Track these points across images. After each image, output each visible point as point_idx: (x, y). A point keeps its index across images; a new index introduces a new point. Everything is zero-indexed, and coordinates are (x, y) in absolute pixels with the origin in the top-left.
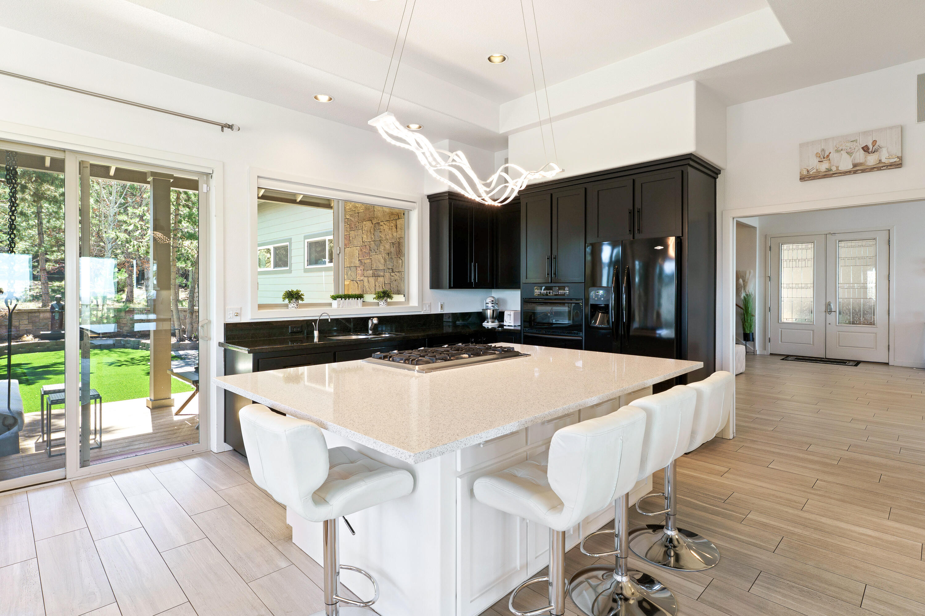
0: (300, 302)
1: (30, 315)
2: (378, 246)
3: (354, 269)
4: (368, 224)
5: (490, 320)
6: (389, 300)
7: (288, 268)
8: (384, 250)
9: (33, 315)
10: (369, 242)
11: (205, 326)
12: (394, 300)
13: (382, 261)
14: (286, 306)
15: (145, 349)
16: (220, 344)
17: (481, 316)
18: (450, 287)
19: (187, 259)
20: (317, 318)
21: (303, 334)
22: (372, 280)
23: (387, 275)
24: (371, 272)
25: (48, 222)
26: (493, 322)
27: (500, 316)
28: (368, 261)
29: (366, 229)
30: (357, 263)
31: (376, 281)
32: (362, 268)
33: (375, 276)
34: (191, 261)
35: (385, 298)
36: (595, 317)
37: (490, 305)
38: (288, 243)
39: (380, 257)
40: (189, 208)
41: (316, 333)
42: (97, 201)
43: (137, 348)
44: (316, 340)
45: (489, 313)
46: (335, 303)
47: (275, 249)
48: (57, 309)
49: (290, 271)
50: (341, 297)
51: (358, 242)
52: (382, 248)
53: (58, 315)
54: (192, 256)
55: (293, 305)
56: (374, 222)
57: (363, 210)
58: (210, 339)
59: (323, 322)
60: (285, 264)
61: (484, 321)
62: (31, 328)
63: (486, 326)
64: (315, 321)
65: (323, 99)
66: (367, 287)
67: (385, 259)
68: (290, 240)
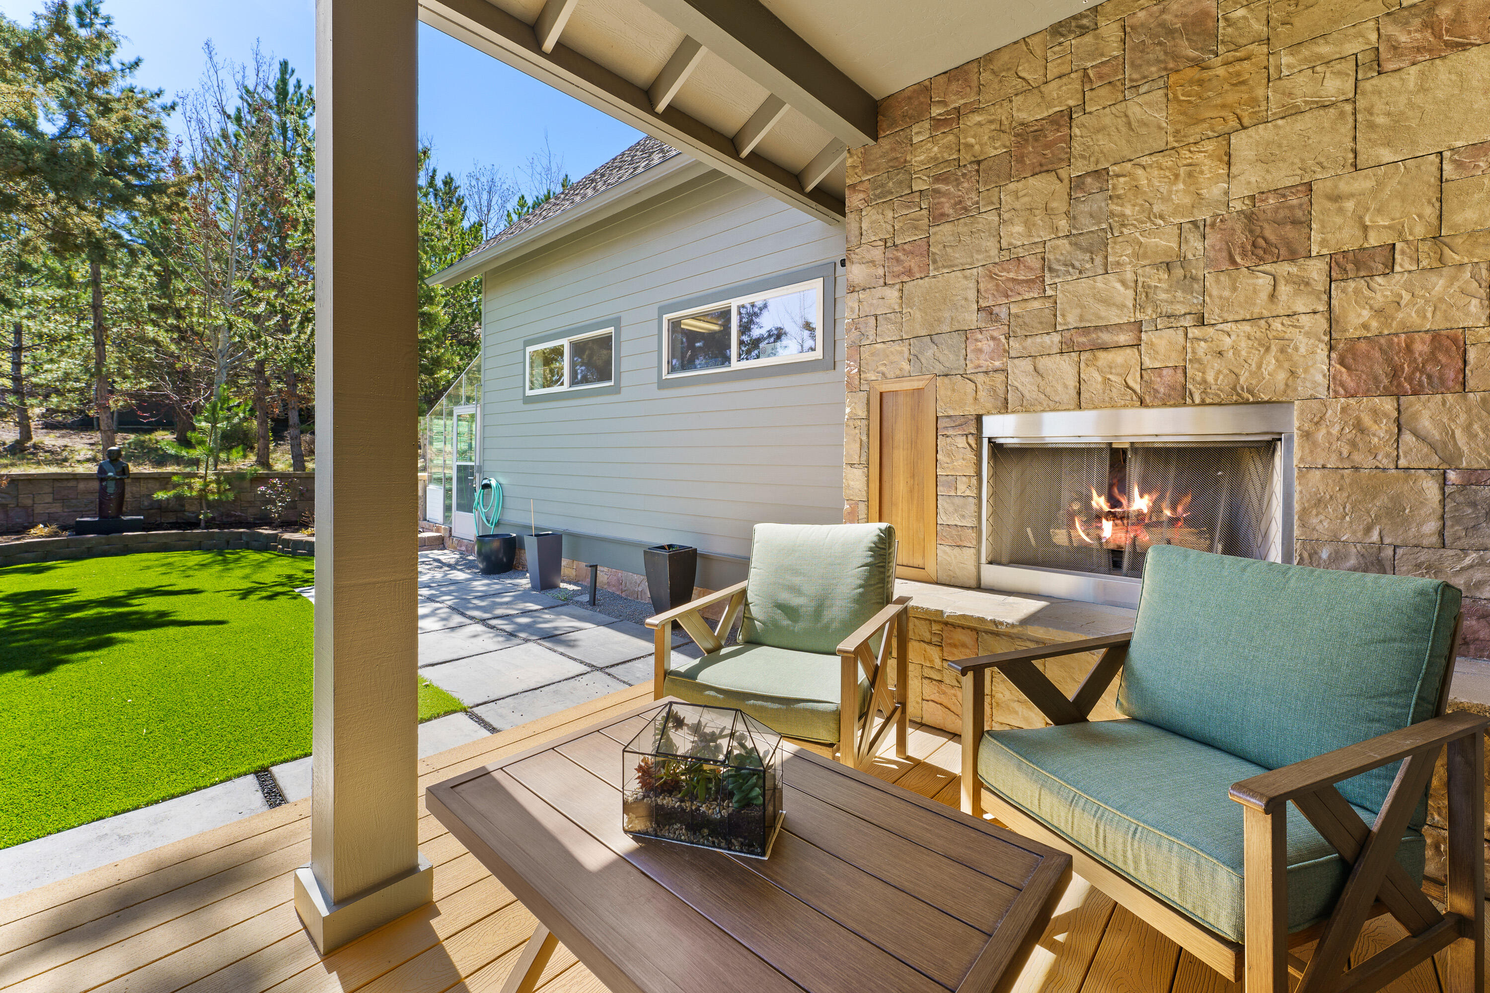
1: (58, 484)
7: (612, 383)
9: (65, 484)
10: (1041, 245)
24: (1056, 338)
30: (971, 318)
38: (610, 330)
48: (110, 474)
49: (616, 390)
53: (113, 486)
57: (1005, 147)
60: (605, 375)
62: (59, 510)
68: (616, 322)
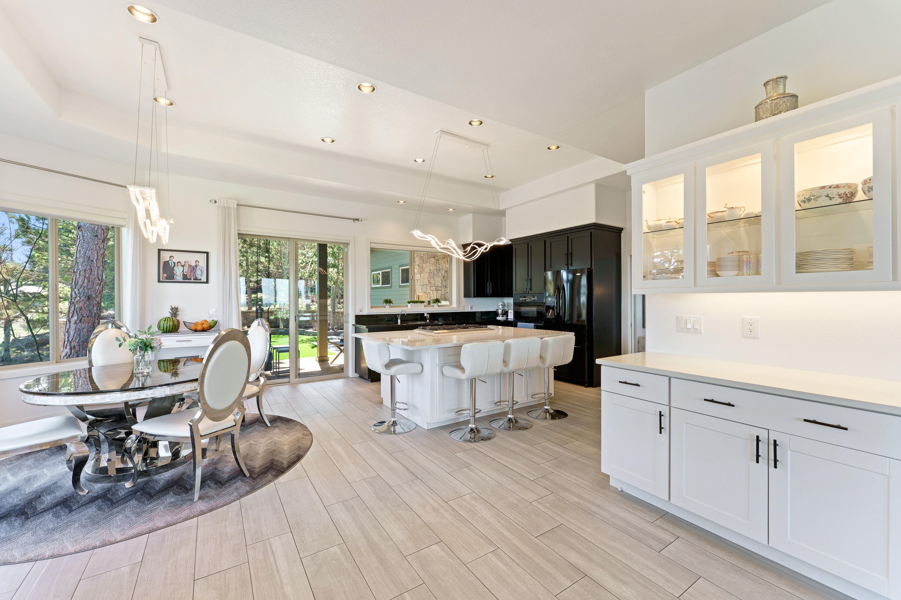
0: (391, 305)
1: (245, 314)
2: (438, 273)
3: (425, 286)
4: (433, 260)
5: (500, 316)
6: (439, 304)
7: (390, 285)
8: (441, 275)
9: (247, 314)
10: (433, 270)
11: (346, 316)
12: (442, 304)
13: (440, 281)
14: (385, 307)
15: (308, 335)
16: (353, 325)
17: (496, 314)
18: (474, 297)
19: (331, 280)
20: (400, 313)
21: (393, 321)
22: (435, 292)
23: (443, 289)
24: (434, 288)
25: (252, 258)
26: (502, 317)
27: (505, 313)
28: (433, 281)
29: (432, 262)
30: (427, 283)
31: (437, 293)
32: (430, 285)
33: (437, 290)
34: (333, 281)
35: (437, 303)
36: (548, 312)
37: (501, 307)
38: (390, 270)
39: (439, 279)
40: (332, 248)
41: (399, 321)
42: (279, 244)
43: (303, 335)
44: (399, 324)
45: (500, 311)
46: (409, 305)
47: (382, 273)
48: (259, 311)
49: (391, 287)
50: (413, 302)
51: (427, 270)
52: (440, 274)
53: (260, 314)
54: (334, 278)
55: (387, 306)
56: (436, 259)
58: (349, 323)
59: (403, 315)
60: (389, 283)
61: (497, 316)
62: (245, 322)
63: (498, 319)
64: (399, 315)
65: (402, 202)
66: (432, 296)
67: (442, 280)
68: (391, 268)
